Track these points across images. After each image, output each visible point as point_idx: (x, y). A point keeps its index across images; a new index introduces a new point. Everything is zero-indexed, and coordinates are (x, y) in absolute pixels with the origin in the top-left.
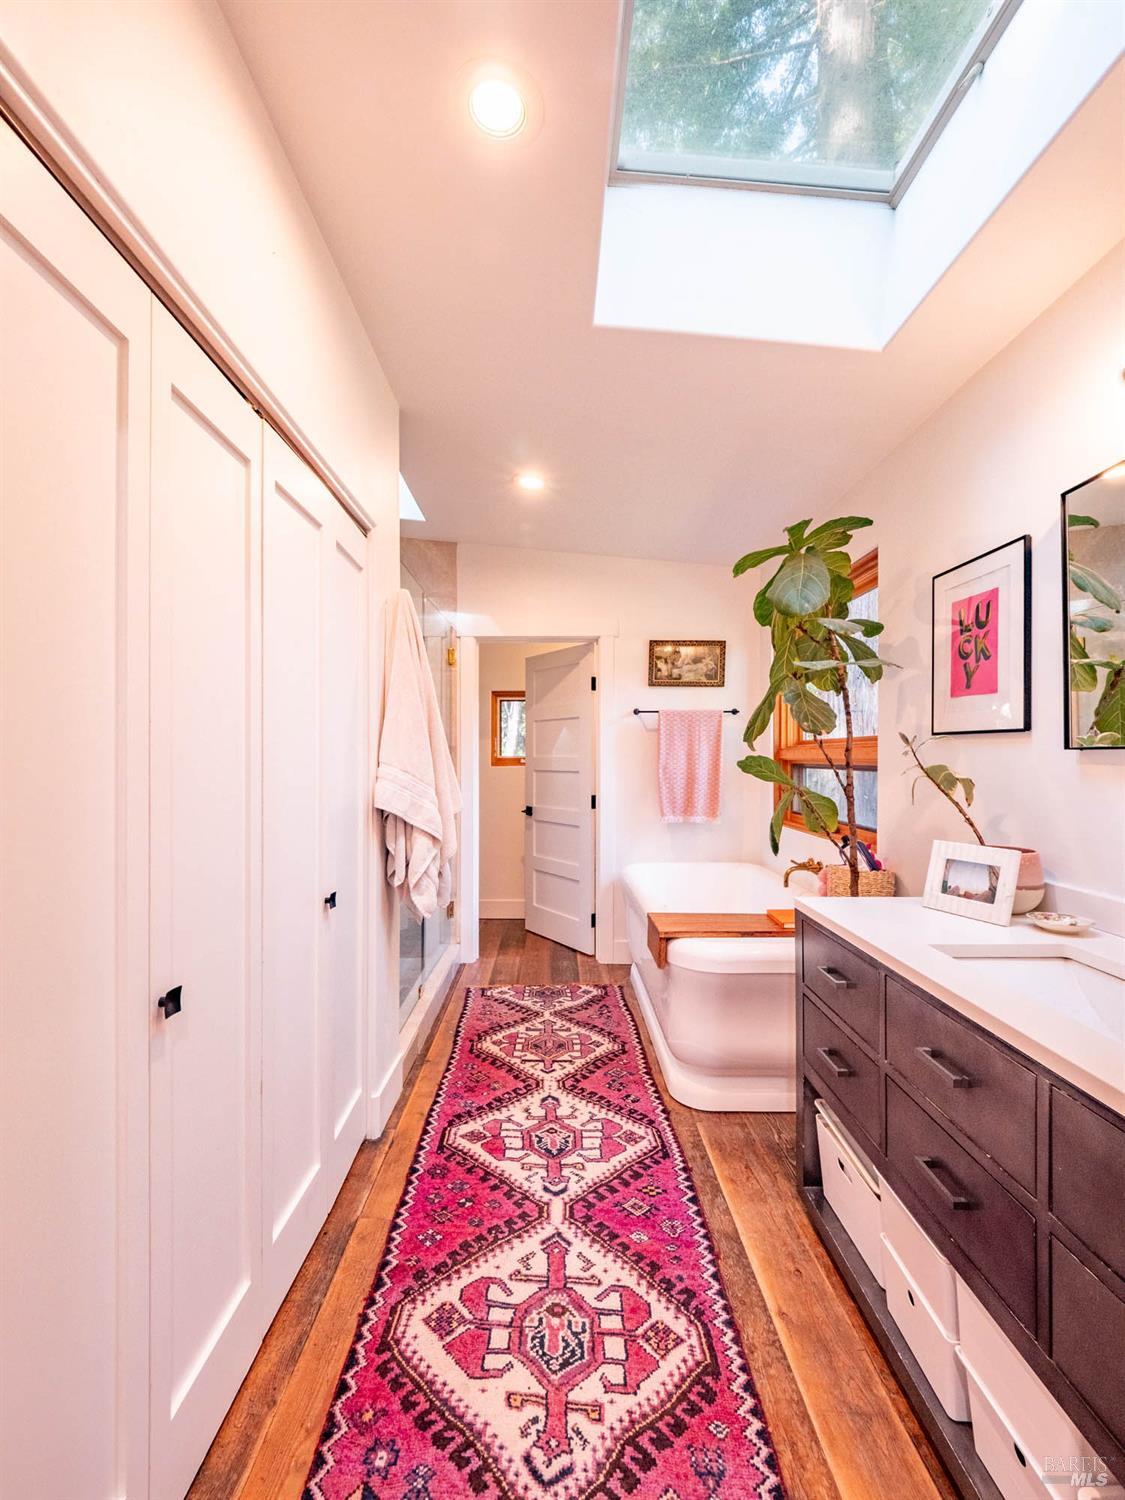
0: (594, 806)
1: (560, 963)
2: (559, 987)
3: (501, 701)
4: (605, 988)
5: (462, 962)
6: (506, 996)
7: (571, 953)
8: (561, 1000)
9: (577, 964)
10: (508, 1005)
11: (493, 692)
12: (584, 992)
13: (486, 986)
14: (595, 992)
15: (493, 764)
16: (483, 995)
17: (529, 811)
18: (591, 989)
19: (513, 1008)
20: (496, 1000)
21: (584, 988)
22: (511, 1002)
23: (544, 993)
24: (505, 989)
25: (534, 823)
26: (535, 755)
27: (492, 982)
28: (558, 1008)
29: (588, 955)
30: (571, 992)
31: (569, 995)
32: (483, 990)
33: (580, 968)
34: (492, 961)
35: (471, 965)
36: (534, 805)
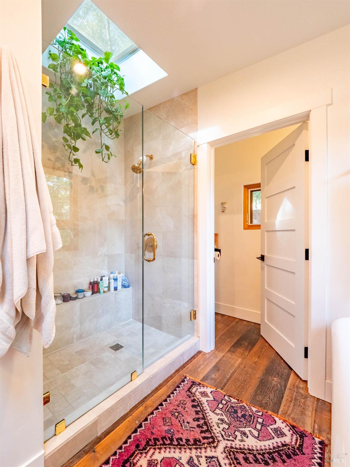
0: (307, 258)
1: (270, 378)
2: (254, 409)
3: (252, 191)
4: (302, 435)
5: (200, 350)
6: (204, 400)
7: (286, 371)
8: (247, 430)
9: (285, 386)
10: (197, 413)
11: (245, 186)
12: (276, 430)
13: (198, 380)
14: (289, 438)
15: (245, 229)
16: (189, 390)
17: (262, 258)
18: (286, 430)
19: (198, 419)
20: (194, 401)
21: (279, 424)
22: (203, 410)
23: (236, 412)
24: (208, 390)
25: (266, 267)
26: (266, 221)
27: (204, 379)
28: (237, 443)
29: (301, 379)
30: (262, 424)
31: (259, 427)
32: (194, 383)
33: (287, 392)
34: (221, 355)
35: (205, 354)
36: (266, 254)
